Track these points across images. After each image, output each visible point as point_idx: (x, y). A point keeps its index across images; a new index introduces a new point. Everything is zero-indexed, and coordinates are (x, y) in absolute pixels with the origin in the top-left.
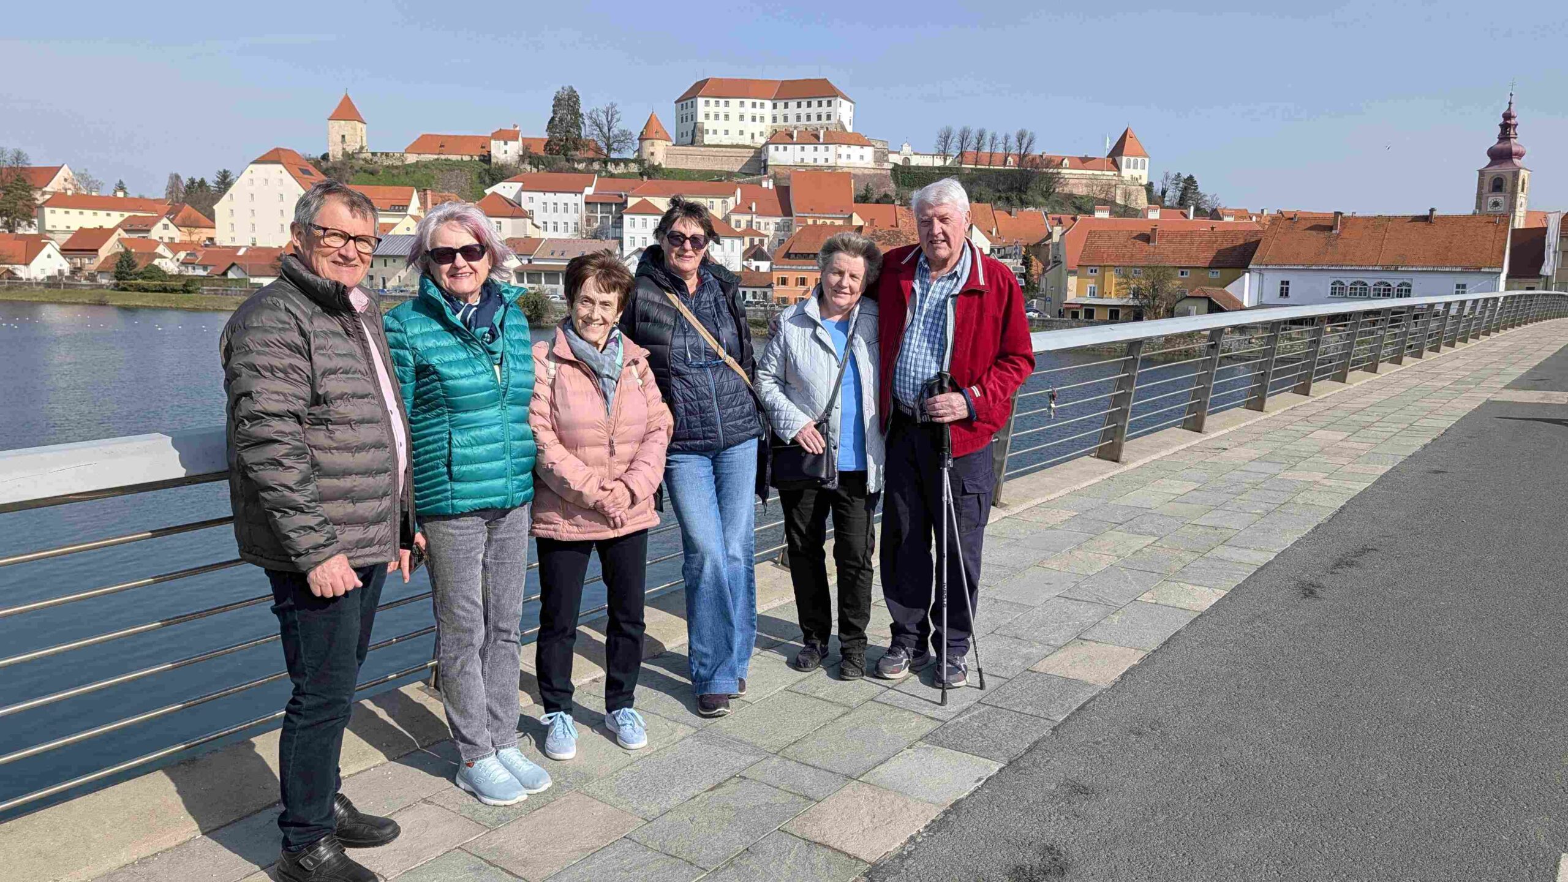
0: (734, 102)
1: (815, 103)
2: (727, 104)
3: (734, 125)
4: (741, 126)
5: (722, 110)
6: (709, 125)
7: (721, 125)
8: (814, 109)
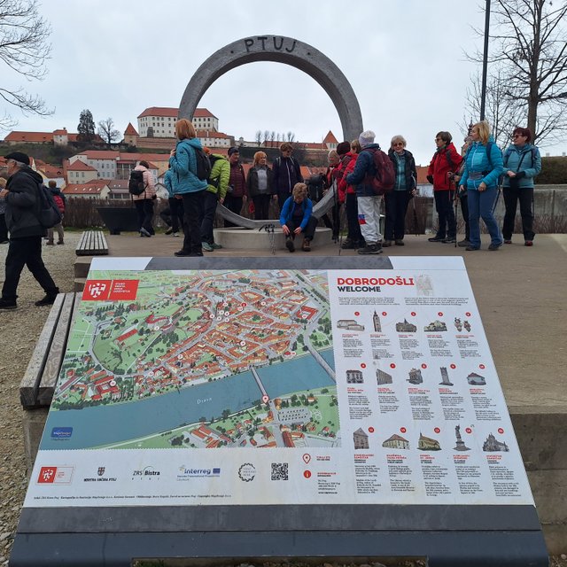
0: (166, 119)
1: (202, 119)
2: (162, 119)
3: (166, 128)
4: (170, 129)
5: (160, 122)
6: (155, 128)
7: (160, 129)
8: (202, 122)
